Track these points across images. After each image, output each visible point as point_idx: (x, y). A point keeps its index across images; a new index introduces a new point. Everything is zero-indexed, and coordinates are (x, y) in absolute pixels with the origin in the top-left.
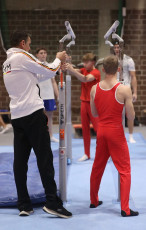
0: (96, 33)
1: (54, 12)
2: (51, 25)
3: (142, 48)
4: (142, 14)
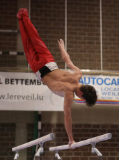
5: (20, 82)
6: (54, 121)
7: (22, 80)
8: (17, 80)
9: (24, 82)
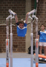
0: (25, 10)
2: (4, 6)
4: (45, 2)
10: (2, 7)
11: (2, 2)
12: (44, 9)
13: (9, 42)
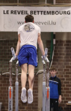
1: (11, 41)
3: (65, 64)
4: (65, 43)
5: (40, 13)
6: (65, 39)
7: (42, 12)
8: (38, 12)
9: (43, 13)
10: (7, 49)
11: (7, 43)
12: (63, 53)
13: (12, 91)
